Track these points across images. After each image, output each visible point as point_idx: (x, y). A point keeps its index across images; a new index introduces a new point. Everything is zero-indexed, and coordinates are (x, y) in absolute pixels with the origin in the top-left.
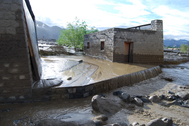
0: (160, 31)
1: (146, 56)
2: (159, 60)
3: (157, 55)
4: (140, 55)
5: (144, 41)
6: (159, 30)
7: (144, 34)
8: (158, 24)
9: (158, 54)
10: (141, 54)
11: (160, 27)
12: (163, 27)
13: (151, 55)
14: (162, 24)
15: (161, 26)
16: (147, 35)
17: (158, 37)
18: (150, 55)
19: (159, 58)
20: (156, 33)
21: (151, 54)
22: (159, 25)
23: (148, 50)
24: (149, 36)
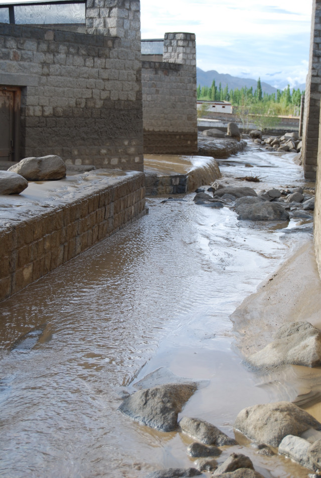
0: (191, 66)
1: (160, 134)
2: (187, 147)
3: (184, 131)
4: (149, 131)
5: (157, 91)
6: (188, 62)
7: (156, 73)
8: (185, 44)
9: (186, 130)
10: (151, 129)
11: (191, 53)
12: (195, 53)
13: (172, 131)
14: (195, 44)
15: (191, 50)
16: (163, 76)
17: (186, 81)
18: (168, 131)
19: (187, 140)
20: (182, 72)
21: (171, 129)
22: (188, 46)
23: (165, 119)
24: (167, 79)
